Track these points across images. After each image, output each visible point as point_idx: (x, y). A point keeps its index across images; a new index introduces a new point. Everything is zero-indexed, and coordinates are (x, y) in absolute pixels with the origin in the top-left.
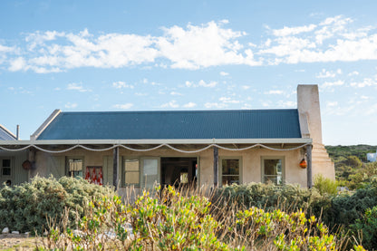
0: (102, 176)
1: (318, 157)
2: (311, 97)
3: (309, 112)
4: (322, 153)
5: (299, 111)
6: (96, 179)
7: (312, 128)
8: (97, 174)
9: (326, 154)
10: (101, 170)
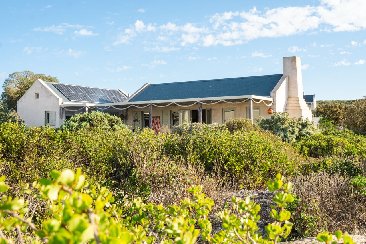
0: (160, 123)
1: (293, 106)
2: (291, 65)
3: (290, 75)
4: (296, 103)
5: (283, 75)
6: (157, 124)
7: (291, 86)
8: (157, 121)
9: (299, 104)
10: (159, 119)
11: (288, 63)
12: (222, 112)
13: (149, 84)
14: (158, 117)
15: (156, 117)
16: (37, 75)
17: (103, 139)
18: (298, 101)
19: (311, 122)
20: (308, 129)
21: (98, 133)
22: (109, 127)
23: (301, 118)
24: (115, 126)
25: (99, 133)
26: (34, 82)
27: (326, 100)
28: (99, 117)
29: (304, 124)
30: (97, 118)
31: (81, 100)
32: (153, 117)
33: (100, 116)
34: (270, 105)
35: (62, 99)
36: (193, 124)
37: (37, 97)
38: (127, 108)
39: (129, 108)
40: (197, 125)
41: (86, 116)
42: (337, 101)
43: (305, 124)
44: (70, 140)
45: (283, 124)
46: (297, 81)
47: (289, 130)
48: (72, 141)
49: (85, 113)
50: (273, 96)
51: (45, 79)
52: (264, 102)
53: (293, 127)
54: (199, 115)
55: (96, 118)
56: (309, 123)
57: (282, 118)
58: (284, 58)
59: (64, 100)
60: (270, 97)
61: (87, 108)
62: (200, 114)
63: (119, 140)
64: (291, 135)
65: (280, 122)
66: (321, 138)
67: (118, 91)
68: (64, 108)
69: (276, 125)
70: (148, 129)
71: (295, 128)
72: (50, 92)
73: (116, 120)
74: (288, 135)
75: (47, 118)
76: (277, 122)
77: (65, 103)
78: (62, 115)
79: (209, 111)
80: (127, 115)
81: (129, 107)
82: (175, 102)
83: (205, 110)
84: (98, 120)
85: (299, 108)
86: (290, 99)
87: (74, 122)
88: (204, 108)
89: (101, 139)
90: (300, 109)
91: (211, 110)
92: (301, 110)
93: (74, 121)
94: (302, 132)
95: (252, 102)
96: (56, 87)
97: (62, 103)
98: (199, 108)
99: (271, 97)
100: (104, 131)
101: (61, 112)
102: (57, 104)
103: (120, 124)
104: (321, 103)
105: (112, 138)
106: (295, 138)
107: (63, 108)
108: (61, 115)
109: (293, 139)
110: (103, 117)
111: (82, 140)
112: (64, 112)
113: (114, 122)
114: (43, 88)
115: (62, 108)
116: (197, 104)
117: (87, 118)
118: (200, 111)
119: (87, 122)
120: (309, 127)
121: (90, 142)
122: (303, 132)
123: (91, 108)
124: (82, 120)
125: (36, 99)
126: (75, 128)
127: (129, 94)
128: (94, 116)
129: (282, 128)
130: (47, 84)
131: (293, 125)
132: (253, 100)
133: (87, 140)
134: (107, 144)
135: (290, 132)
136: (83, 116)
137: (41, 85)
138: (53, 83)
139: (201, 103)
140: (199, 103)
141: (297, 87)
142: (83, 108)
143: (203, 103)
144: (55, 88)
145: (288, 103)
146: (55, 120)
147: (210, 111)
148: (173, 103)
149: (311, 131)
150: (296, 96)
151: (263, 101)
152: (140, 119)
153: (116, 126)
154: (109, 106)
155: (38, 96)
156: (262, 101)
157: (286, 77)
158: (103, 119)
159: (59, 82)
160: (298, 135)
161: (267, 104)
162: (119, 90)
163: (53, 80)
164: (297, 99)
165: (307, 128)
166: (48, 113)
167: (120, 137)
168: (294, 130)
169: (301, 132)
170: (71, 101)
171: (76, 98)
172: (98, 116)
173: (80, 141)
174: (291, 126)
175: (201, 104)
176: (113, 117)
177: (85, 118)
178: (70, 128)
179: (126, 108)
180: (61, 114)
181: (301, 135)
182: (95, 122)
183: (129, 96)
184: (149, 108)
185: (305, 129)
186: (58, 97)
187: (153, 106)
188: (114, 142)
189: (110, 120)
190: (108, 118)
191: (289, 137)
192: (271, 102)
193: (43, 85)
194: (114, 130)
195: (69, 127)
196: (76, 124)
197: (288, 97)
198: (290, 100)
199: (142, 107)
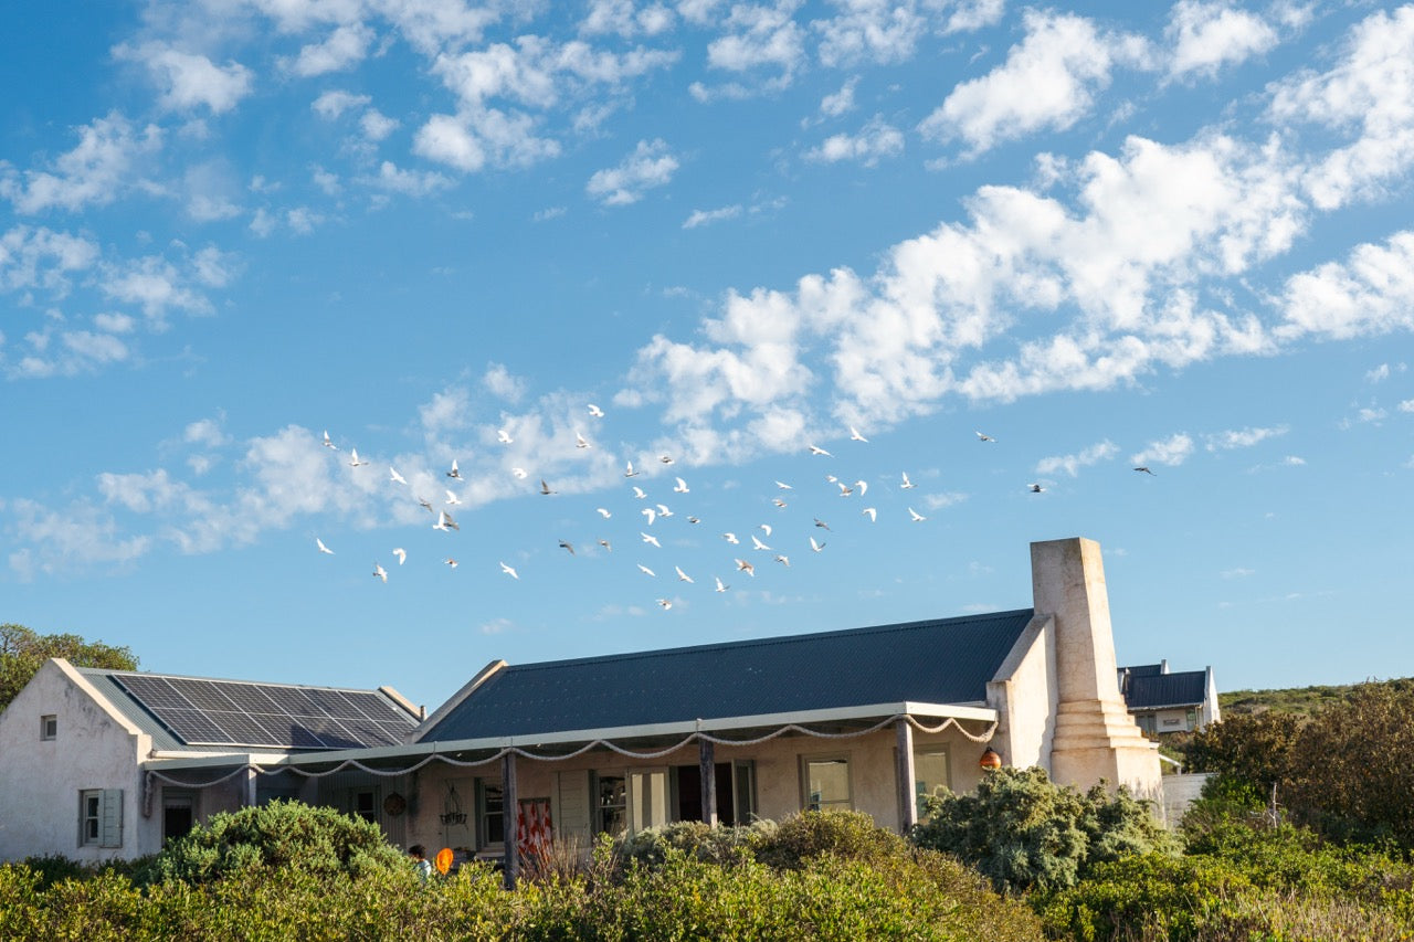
0: (549, 823)
1: (1080, 737)
2: (1064, 572)
3: (1060, 613)
4: (1093, 725)
5: (1036, 613)
6: (537, 828)
7: (1070, 658)
8: (539, 817)
9: (1103, 725)
10: (548, 807)
11: (1053, 565)
12: (796, 770)
13: (504, 663)
14: (541, 800)
15: (536, 801)
16: (47, 639)
17: (312, 911)
18: (1100, 714)
19: (1139, 802)
20: (1126, 832)
21: (293, 887)
22: (334, 862)
23: (1099, 788)
24: (359, 856)
25: (296, 890)
26: (35, 670)
27: (1265, 689)
28: (297, 825)
29: (1110, 812)
30: (288, 830)
31: (229, 741)
32: (522, 802)
33: (300, 820)
34: (988, 737)
35: (150, 737)
36: (677, 826)
37: (49, 734)
38: (413, 769)
39: (421, 768)
40: (691, 833)
41: (250, 820)
42: (1312, 689)
43: (1115, 810)
44: (195, 925)
45: (1024, 816)
46: (1091, 637)
47: (1050, 838)
48: (200, 930)
49: (244, 811)
50: (998, 699)
51: (80, 655)
52: (959, 727)
53: (1062, 826)
54: (704, 790)
55: (284, 828)
56: (1130, 807)
57: (1018, 792)
58: (1036, 547)
59: (158, 744)
60: (982, 703)
61: (250, 771)
62: (707, 783)
63: (370, 911)
64: (1057, 860)
65: (1012, 809)
66: (1152, 871)
67: (379, 694)
68: (158, 775)
69: (997, 820)
70: (481, 866)
71: (1073, 831)
72: (102, 709)
73: (362, 832)
74: (1046, 858)
75: (87, 817)
76: (1000, 808)
77: (161, 753)
78: (150, 804)
79: (747, 768)
80: (415, 797)
81: (421, 764)
82: (607, 740)
83: (729, 764)
84: (293, 837)
85: (1104, 744)
86: (1066, 707)
87: (203, 849)
88: (720, 758)
89: (304, 913)
90: (1108, 747)
91: (753, 764)
92: (1114, 750)
93: (202, 844)
94: (1100, 844)
95: (909, 729)
96: (123, 690)
97: (151, 755)
98: (704, 760)
99: (988, 706)
100: (316, 882)
101: (145, 793)
102: (130, 758)
103: (375, 846)
104: (1241, 702)
105: (343, 906)
106: (1073, 870)
107: (153, 777)
108: (147, 806)
109: (1067, 873)
110: (312, 822)
111: (235, 922)
112: (159, 792)
113: (353, 840)
114: (73, 694)
115: (148, 777)
116: (696, 741)
117: (254, 830)
118: (707, 774)
119: (253, 845)
120: (1129, 824)
121: (265, 925)
122: (1106, 845)
123: (269, 773)
124: (234, 836)
125: (45, 740)
126: (206, 871)
127: (422, 707)
128: (278, 822)
129: (1022, 832)
130: (87, 677)
131: (1062, 819)
132: (915, 722)
133: (253, 918)
134: (326, 930)
135: (1053, 845)
136: (236, 821)
137: (65, 683)
138: (114, 673)
139: (709, 738)
140: (701, 739)
141: (1093, 659)
142: (235, 773)
143: (719, 741)
144: (121, 693)
145: (1060, 722)
146: (122, 827)
147: (749, 768)
148: (600, 744)
149: (1138, 841)
150: (1088, 695)
151: (957, 724)
152: (469, 809)
153: (361, 857)
154: (343, 762)
155: (49, 727)
156: (952, 724)
157: (1047, 619)
158: (313, 830)
159: (139, 668)
160: (1085, 859)
161: (971, 734)
162: (381, 690)
163: (115, 663)
164: (1097, 708)
165: (1121, 828)
166: (91, 795)
167: (373, 901)
168: (1070, 836)
169: (1096, 845)
170: (184, 744)
171: (207, 733)
172: (295, 819)
173: (227, 925)
174: (1057, 823)
175: (710, 744)
176: (350, 823)
177: (246, 827)
178: (190, 872)
179: (410, 770)
180: (147, 801)
181: (1095, 855)
182: (283, 843)
183: (426, 717)
184: (503, 766)
185: (1114, 834)
186: (133, 729)
187: (518, 755)
188: (350, 923)
189: (338, 832)
190: (331, 824)
191: (1049, 867)
192: (988, 724)
193: (71, 685)
194: (354, 874)
195: (186, 869)
196: (211, 855)
197: (1061, 701)
198: (1067, 713)
199: (474, 764)
